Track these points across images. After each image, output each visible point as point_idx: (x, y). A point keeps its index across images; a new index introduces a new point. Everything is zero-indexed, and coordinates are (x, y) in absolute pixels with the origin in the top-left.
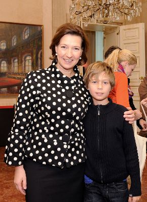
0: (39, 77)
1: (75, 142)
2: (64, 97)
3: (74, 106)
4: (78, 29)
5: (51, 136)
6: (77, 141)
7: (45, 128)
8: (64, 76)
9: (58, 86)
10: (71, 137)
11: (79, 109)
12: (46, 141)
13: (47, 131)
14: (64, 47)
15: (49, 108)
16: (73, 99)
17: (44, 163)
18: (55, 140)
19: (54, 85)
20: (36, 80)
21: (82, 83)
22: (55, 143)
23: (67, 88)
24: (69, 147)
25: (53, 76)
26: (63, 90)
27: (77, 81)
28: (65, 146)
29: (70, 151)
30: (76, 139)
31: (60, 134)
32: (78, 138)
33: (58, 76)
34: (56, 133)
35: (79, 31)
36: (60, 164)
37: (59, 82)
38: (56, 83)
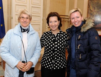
9: (51, 38)
12: (46, 59)
15: (46, 47)
17: (46, 67)
23: (54, 38)
29: (55, 64)
34: (50, 56)
36: (51, 68)
37: (51, 36)
38: (50, 37)
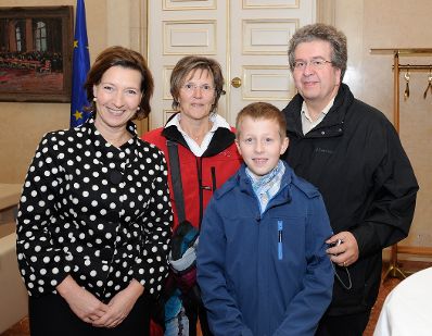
0: (62, 143)
1: (123, 260)
2: (105, 182)
3: (123, 198)
4: (135, 57)
5: (80, 249)
6: (127, 259)
7: (70, 235)
8: (108, 145)
9: (96, 161)
10: (116, 252)
11: (132, 205)
12: (70, 258)
13: (73, 240)
14: (109, 88)
15: (76, 201)
16: (122, 185)
18: (87, 257)
19: (89, 160)
20: (56, 148)
21: (141, 155)
22: (88, 263)
24: (111, 269)
25: (88, 142)
26: (105, 170)
27: (133, 152)
28: (105, 268)
30: (125, 255)
31: (97, 247)
32: (129, 253)
33: (97, 143)
34: (90, 245)
35: (136, 61)
37: (99, 154)
